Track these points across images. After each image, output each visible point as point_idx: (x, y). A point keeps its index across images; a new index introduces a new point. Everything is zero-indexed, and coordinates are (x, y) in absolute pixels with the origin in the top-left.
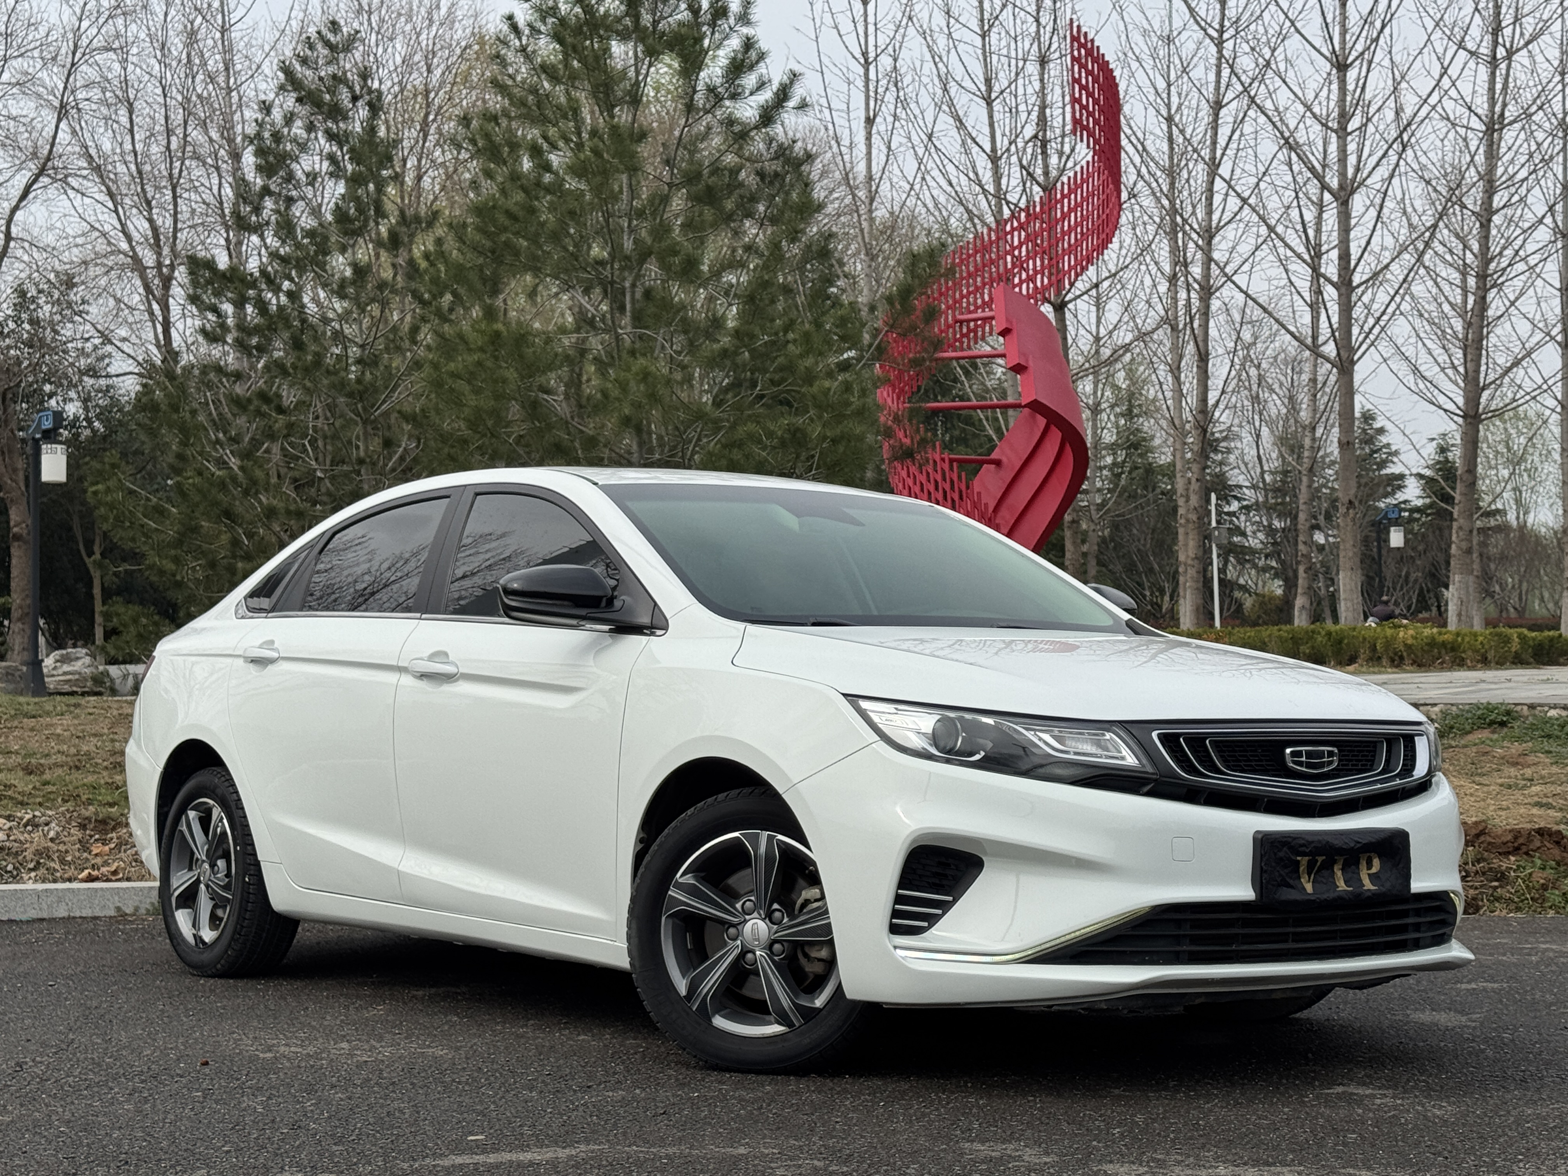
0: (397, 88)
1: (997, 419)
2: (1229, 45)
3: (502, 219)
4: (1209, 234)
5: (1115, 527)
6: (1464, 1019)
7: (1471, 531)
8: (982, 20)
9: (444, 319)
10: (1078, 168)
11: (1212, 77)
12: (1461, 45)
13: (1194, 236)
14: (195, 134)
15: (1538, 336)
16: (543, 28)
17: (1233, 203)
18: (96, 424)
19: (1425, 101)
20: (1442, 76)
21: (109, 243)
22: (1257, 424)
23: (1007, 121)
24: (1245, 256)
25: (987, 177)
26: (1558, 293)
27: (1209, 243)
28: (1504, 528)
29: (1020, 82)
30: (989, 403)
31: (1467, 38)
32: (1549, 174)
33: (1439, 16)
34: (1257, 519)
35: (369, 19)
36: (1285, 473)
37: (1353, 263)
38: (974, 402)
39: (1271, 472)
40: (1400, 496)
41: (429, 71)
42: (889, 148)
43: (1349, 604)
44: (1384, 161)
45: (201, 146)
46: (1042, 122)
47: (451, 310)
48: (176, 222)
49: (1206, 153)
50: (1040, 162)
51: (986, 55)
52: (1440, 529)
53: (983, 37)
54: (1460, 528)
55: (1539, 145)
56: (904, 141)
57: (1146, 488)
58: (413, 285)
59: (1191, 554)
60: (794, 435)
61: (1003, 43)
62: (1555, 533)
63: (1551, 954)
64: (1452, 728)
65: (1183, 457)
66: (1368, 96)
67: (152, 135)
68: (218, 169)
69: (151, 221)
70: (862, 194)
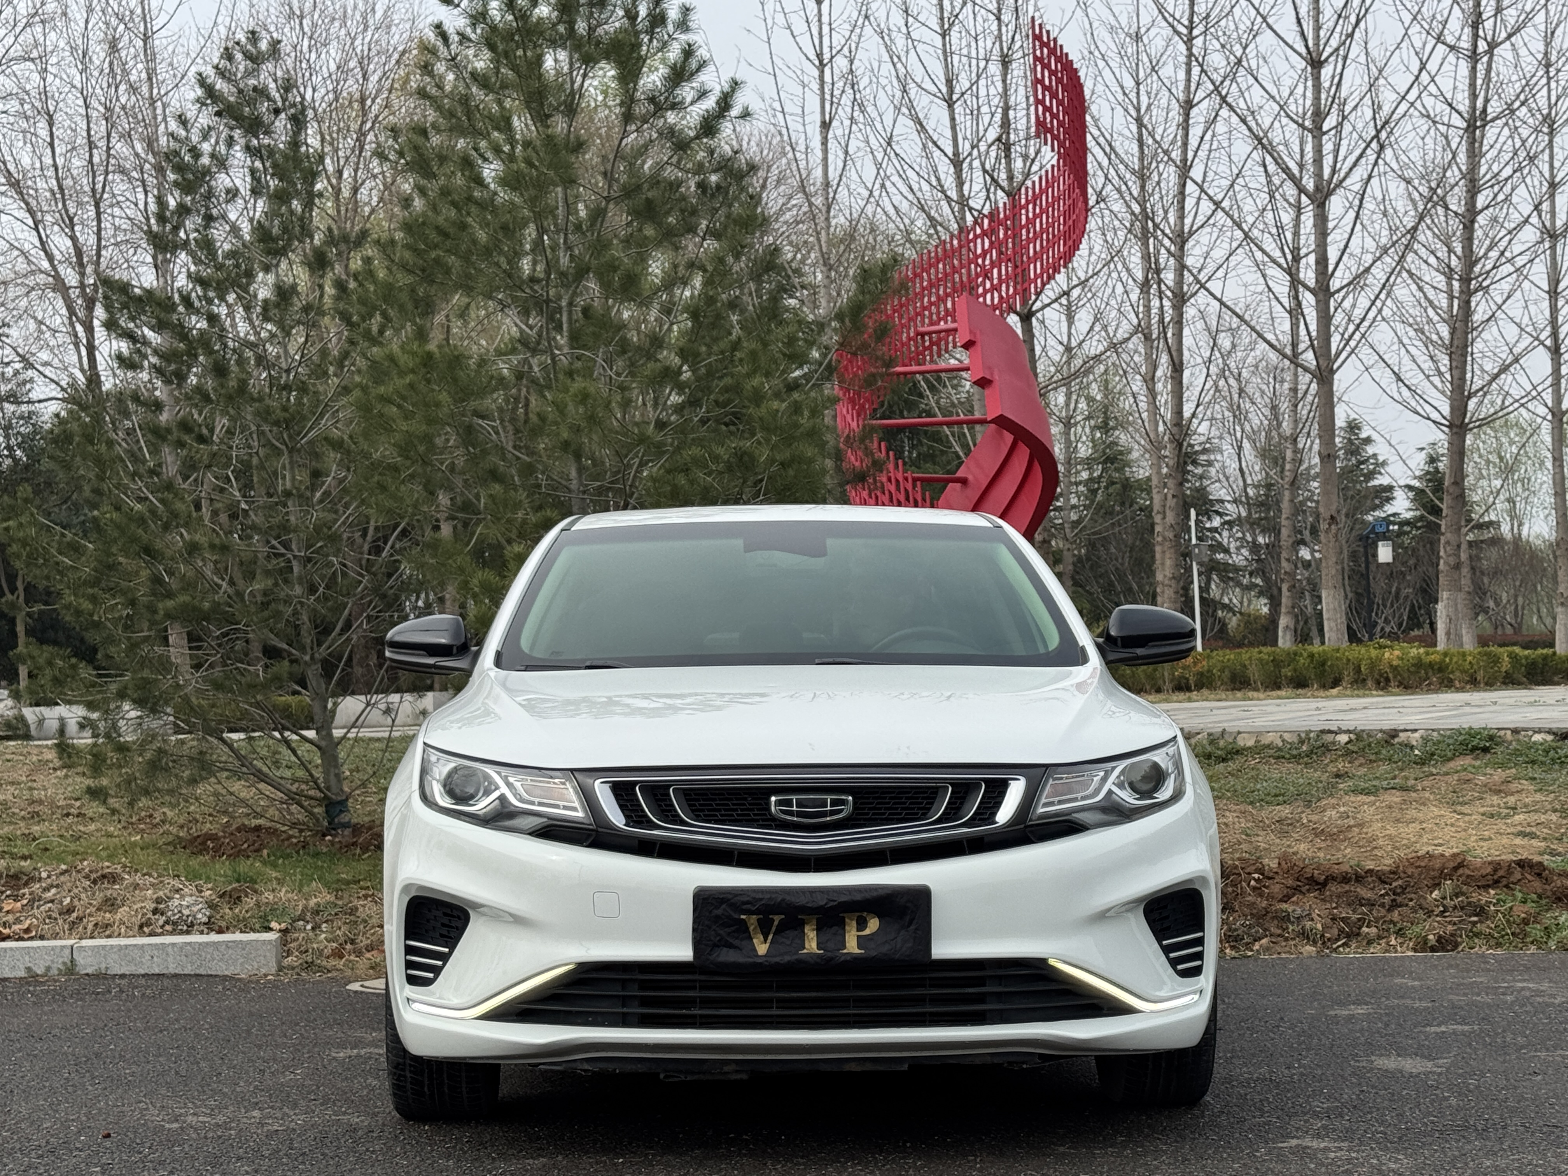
0: (331, 96)
1: (964, 435)
2: (1198, 42)
3: (433, 236)
4: (1181, 239)
5: (1092, 545)
6: (1430, 1064)
7: (1459, 546)
8: (942, 19)
9: (374, 341)
10: (1043, 172)
11: (1182, 75)
12: (1439, 39)
13: (1167, 242)
14: (120, 147)
15: (1526, 341)
16: (473, 36)
17: (1206, 207)
18: (18, 452)
19: (1403, 98)
20: (1421, 71)
21: (29, 262)
22: (1239, 435)
23: (969, 124)
24: (1220, 262)
25: (949, 182)
26: (1547, 296)
27: (1182, 248)
28: (1497, 541)
29: (982, 82)
30: (955, 418)
31: (1446, 32)
32: (1535, 171)
33: (1416, 8)
34: (1240, 535)
35: (301, 24)
36: (1269, 486)
37: (1331, 268)
38: (940, 418)
39: (1255, 486)
40: (1389, 509)
41: (365, 77)
42: (846, 153)
43: (1333, 624)
44: (1363, 160)
45: (126, 159)
46: (1006, 124)
47: (381, 332)
48: (99, 239)
49: (1176, 155)
50: (1003, 165)
51: (947, 54)
52: (1431, 543)
53: (944, 35)
54: (1448, 543)
55: (1524, 142)
56: (862, 145)
57: (1122, 504)
58: (341, 305)
59: (1168, 573)
60: (741, 459)
61: (964, 43)
62: (1551, 544)
63: (1528, 994)
64: (1433, 754)
65: (1159, 473)
66: (1344, 93)
67: (74, 148)
68: (143, 182)
69: (73, 238)
70: (818, 201)
